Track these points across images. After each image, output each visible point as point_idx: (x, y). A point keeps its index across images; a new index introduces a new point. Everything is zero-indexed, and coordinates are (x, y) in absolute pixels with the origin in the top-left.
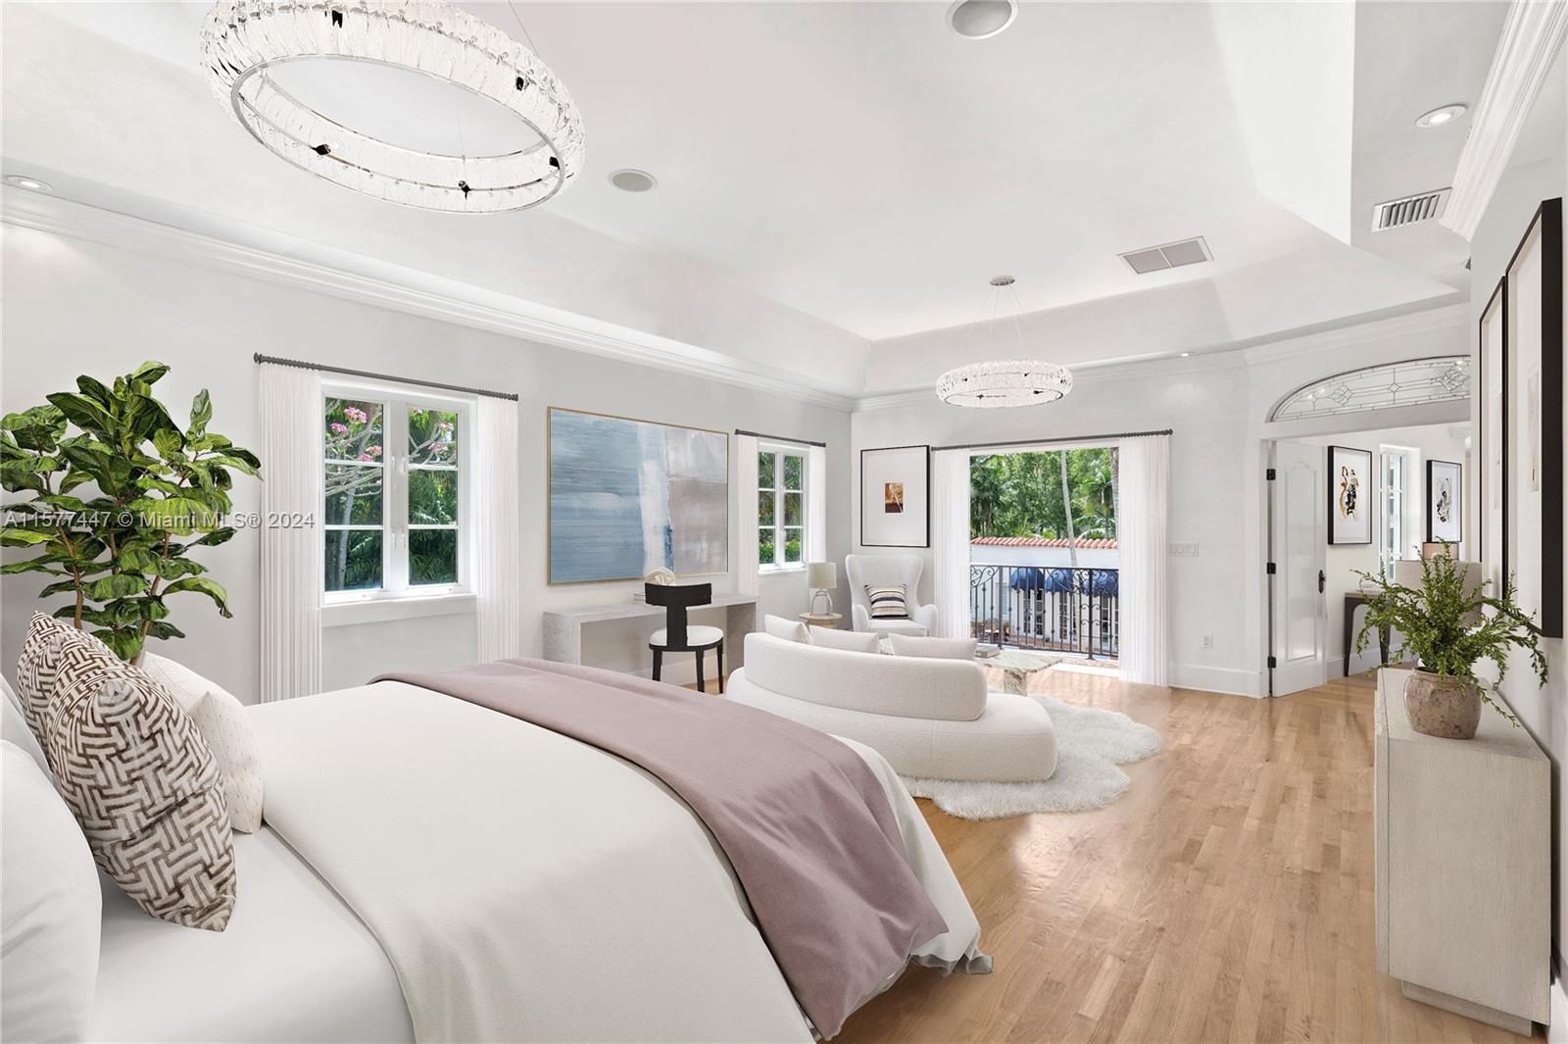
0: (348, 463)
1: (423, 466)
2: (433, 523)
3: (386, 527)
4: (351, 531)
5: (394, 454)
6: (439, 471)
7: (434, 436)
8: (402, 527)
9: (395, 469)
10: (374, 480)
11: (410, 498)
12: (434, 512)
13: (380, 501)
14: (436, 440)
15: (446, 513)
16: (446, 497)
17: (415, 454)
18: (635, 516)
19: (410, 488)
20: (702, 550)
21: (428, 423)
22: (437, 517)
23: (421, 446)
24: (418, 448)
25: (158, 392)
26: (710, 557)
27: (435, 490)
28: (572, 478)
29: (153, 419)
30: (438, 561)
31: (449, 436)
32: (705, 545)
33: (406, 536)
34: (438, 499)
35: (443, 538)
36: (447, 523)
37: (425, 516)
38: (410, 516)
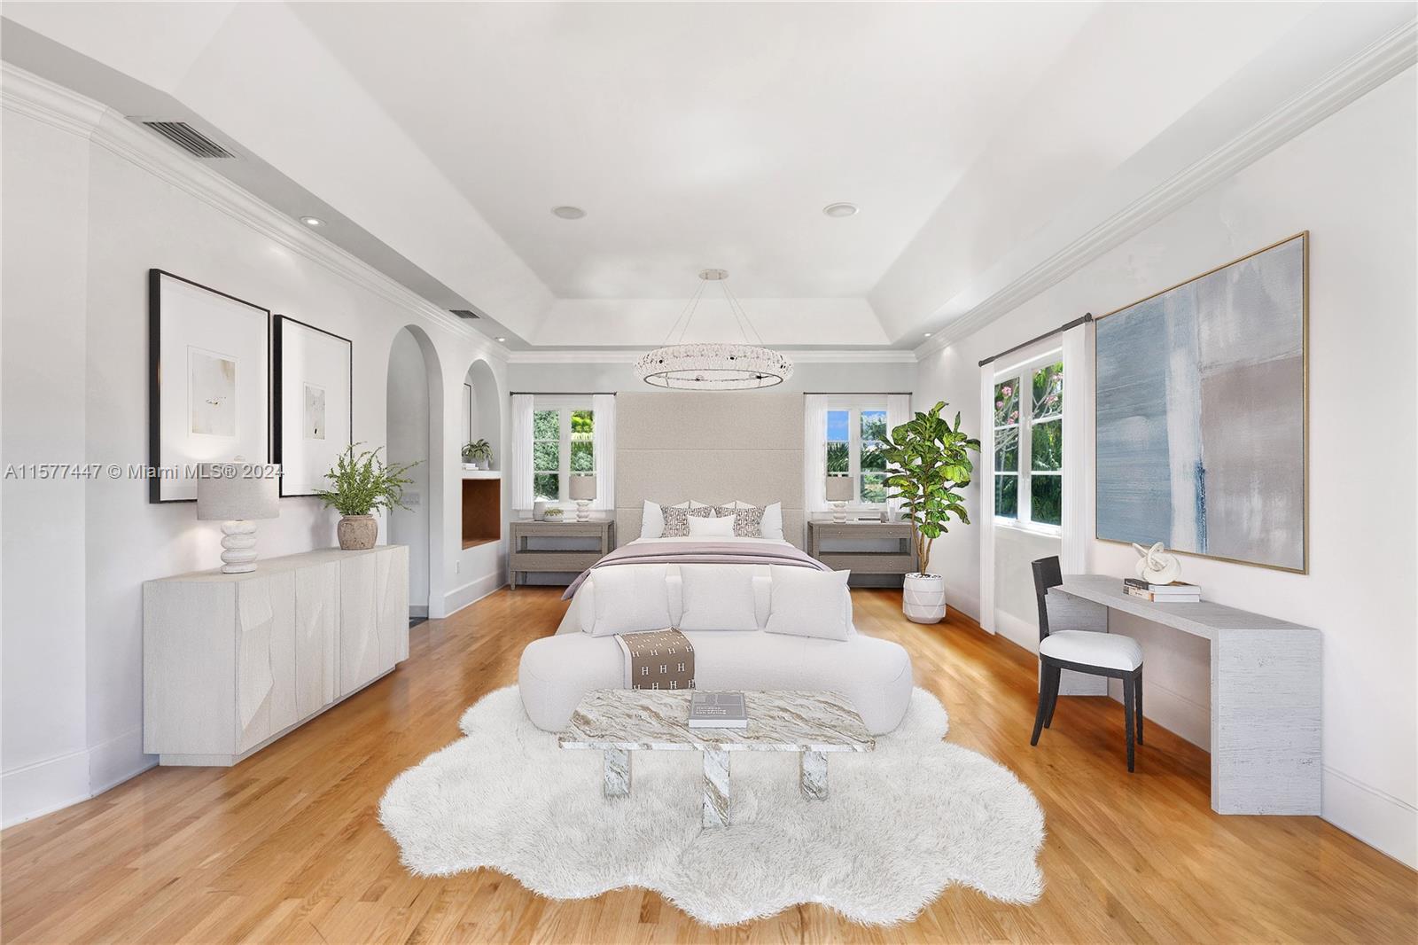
0: (1003, 428)
1: (1041, 420)
2: (1046, 469)
3: (1019, 473)
4: (1004, 476)
5: (1024, 415)
6: (1051, 422)
7: (1049, 390)
8: (1028, 473)
9: (1025, 426)
10: (1014, 439)
11: (1033, 449)
12: (1047, 460)
13: (1017, 453)
14: (1050, 393)
15: (1056, 460)
16: (1056, 445)
17: (1036, 411)
18: (1160, 448)
19: (1033, 440)
20: (1252, 512)
21: (1044, 380)
22: (1049, 464)
23: (1041, 402)
24: (1038, 405)
25: (942, 415)
26: (1266, 529)
27: (1048, 439)
28: (1109, 403)
29: (941, 428)
30: (1049, 504)
31: (1059, 388)
32: (1257, 501)
33: (1029, 480)
34: (1050, 448)
35: (1053, 483)
36: (1056, 470)
37: (1041, 464)
38: (1032, 464)
